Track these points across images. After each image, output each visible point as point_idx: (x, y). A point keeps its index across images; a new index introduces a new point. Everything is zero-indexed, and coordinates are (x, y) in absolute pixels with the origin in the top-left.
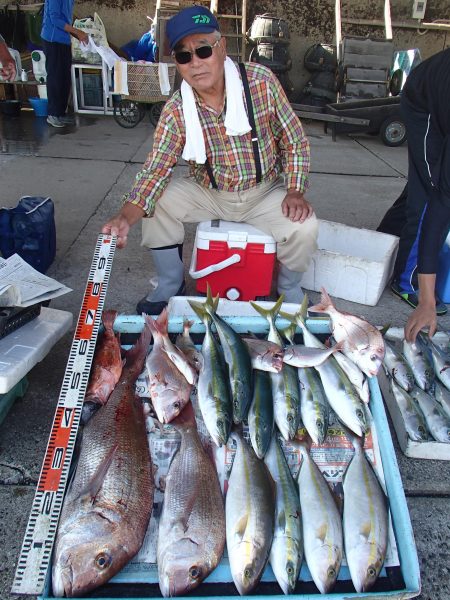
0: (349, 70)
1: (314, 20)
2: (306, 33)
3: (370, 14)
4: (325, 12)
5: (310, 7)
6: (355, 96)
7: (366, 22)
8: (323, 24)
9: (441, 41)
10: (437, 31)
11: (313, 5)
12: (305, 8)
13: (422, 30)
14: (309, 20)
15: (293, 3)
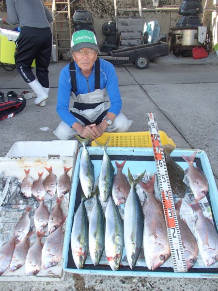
0: (122, 33)
1: (105, 10)
2: (102, 17)
3: (133, 6)
4: (110, 6)
5: (102, 4)
6: (127, 46)
7: (130, 10)
8: (110, 12)
9: (168, 16)
10: (166, 11)
11: (104, 3)
12: (100, 5)
13: (158, 11)
14: (103, 11)
15: (94, 3)
